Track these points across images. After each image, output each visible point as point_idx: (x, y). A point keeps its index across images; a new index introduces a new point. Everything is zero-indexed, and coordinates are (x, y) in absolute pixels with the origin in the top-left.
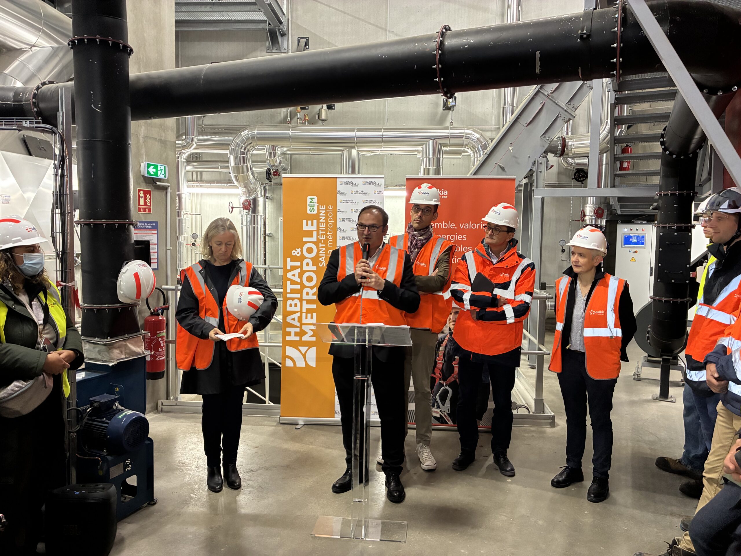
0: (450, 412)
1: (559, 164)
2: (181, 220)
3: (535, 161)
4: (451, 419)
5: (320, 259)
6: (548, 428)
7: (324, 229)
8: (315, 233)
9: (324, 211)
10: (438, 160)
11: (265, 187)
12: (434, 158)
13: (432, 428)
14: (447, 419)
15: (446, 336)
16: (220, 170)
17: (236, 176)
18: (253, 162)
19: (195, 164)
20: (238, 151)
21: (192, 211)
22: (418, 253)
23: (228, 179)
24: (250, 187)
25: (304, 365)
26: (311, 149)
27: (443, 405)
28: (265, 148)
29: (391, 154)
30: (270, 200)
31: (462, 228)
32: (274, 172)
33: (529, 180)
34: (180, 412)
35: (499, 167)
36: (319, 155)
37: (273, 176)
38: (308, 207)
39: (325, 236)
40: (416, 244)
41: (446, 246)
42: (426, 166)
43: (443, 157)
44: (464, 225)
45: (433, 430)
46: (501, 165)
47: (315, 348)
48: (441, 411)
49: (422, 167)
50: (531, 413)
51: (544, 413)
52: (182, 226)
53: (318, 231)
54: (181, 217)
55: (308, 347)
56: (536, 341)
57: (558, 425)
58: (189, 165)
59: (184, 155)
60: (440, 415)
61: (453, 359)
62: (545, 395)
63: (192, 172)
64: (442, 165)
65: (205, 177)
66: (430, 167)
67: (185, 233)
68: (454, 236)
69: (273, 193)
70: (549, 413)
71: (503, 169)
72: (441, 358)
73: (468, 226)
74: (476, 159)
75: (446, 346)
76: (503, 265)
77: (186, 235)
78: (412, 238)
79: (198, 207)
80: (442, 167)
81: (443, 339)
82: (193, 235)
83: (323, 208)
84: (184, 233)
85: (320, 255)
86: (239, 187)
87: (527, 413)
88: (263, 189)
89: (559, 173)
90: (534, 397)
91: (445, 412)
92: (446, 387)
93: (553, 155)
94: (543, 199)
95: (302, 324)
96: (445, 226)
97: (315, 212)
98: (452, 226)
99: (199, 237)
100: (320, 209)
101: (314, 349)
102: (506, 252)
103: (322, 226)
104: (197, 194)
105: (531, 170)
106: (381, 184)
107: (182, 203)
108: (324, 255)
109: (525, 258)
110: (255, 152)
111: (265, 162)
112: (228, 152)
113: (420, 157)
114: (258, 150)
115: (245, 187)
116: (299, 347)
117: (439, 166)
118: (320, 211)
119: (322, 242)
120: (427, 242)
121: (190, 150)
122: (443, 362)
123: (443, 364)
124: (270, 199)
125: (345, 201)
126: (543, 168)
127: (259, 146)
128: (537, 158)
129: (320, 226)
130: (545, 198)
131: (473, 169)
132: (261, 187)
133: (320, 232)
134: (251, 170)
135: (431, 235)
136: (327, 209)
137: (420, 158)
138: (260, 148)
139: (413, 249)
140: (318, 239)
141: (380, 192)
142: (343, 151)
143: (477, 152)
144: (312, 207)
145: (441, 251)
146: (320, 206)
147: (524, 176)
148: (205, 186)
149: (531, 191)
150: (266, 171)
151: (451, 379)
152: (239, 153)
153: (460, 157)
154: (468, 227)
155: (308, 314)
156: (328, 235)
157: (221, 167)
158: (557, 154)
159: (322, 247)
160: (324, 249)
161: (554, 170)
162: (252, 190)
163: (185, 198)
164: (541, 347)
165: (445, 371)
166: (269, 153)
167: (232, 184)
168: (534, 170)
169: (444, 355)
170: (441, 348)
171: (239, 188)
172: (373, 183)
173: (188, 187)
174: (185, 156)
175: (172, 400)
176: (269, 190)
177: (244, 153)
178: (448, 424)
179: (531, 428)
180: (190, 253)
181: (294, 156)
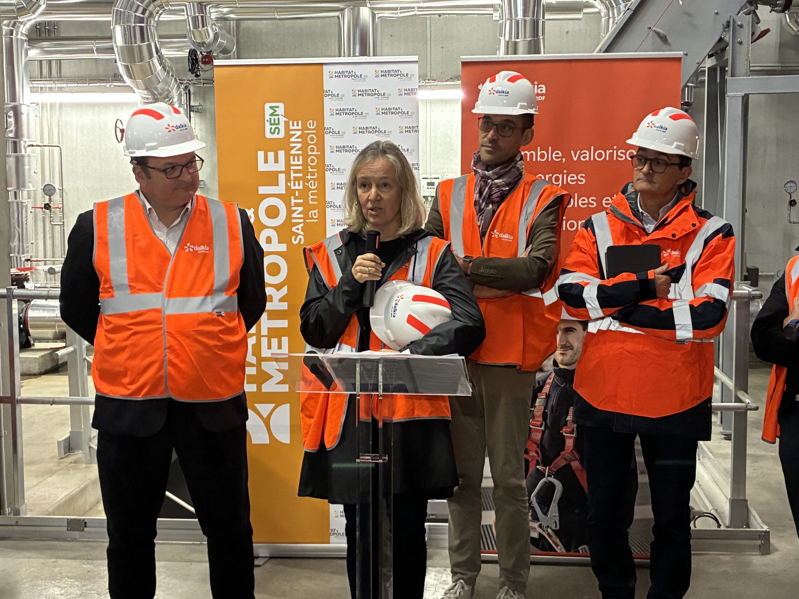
0: (558, 528)
1: (782, 28)
2: (21, 158)
3: (729, 22)
4: (560, 541)
5: (294, 229)
6: (755, 557)
7: (301, 168)
8: (282, 178)
9: (299, 133)
10: (535, 24)
11: (186, 87)
12: (525, 21)
13: (532, 560)
14: (554, 542)
15: (548, 376)
16: (96, 56)
17: (127, 67)
18: (161, 37)
19: (45, 44)
20: (129, 16)
21: (42, 140)
22: (494, 212)
23: (112, 74)
24: (156, 89)
25: (267, 441)
26: (276, 8)
27: (545, 514)
28: (184, 8)
29: (440, 15)
30: (198, 114)
31: (575, 159)
32: (204, 57)
33: (717, 60)
34: (24, 538)
35: (654, 34)
36: (295, 21)
37: (203, 66)
38: (267, 125)
39: (301, 182)
40: (490, 195)
41: (548, 197)
42: (510, 37)
43: (543, 18)
44: (580, 154)
45: (533, 563)
46: (659, 30)
47: (287, 406)
48: (540, 526)
49: (502, 39)
50: (723, 528)
51: (748, 526)
52: (24, 170)
53: (287, 172)
54: (21, 152)
55: (273, 405)
56: (731, 384)
57: (776, 550)
58: (34, 47)
59: (22, 26)
60: (540, 534)
61: (562, 423)
62: (751, 491)
63: (41, 61)
64: (543, 34)
65: (66, 70)
66: (518, 38)
67: (30, 185)
68: (560, 176)
69: (204, 99)
70: (758, 526)
71: (664, 39)
72: (538, 421)
73: (588, 155)
74: (611, 20)
75: (548, 397)
76: (666, 232)
77: (31, 189)
78: (482, 183)
79: (55, 131)
80: (544, 39)
81: (541, 383)
82: (47, 188)
83: (296, 127)
84: (27, 184)
85: (293, 221)
86: (135, 89)
87: (715, 527)
88: (183, 92)
89: (782, 46)
90: (729, 496)
91: (548, 527)
92: (551, 479)
93: (768, 8)
94: (746, 99)
95: (260, 360)
96: (542, 156)
97: (282, 135)
98: (556, 156)
99: (58, 191)
100: (291, 127)
101: (286, 408)
102: (672, 207)
103: (296, 162)
104: (52, 106)
105: (721, 40)
106: (413, 75)
107: (21, 123)
108: (302, 221)
109: (712, 216)
110: (165, 17)
111: (185, 37)
112: (110, 19)
113: (498, 18)
114: (172, 12)
115: (147, 89)
116: (256, 405)
117: (537, 36)
118: (291, 132)
119: (297, 194)
120: (510, 190)
121: (33, 16)
122: (543, 428)
123: (543, 432)
124: (197, 111)
125: (340, 112)
126: (745, 35)
127: (171, 5)
128: (733, 15)
129: (292, 163)
130: (750, 95)
131: (605, 39)
132: (179, 87)
133: (293, 175)
134: (157, 53)
135: (520, 176)
136: (304, 128)
137: (498, 21)
138: (173, 8)
139: (484, 204)
140: (288, 188)
141: (410, 92)
142: (342, 10)
143: (612, 6)
144: (274, 124)
145: (539, 209)
146: (291, 122)
147: (707, 50)
148: (68, 89)
149: (724, 81)
150: (187, 55)
151: (560, 462)
152: (133, 20)
153: (580, 16)
154: (588, 158)
155: (272, 339)
156: (308, 181)
157: (97, 50)
158: (777, 5)
159: (296, 205)
160: (300, 209)
161: (771, 39)
162: (160, 94)
163: (28, 114)
164: (741, 395)
165: (546, 447)
166: (192, 18)
167: (122, 84)
168: (727, 39)
169: (544, 415)
170: (538, 400)
171: (134, 92)
172: (396, 74)
173: (32, 92)
174: (24, 29)
175: (9, 514)
176: (195, 94)
177: (141, 20)
178: (555, 551)
179: (722, 557)
180: (40, 224)
181: (244, 24)
